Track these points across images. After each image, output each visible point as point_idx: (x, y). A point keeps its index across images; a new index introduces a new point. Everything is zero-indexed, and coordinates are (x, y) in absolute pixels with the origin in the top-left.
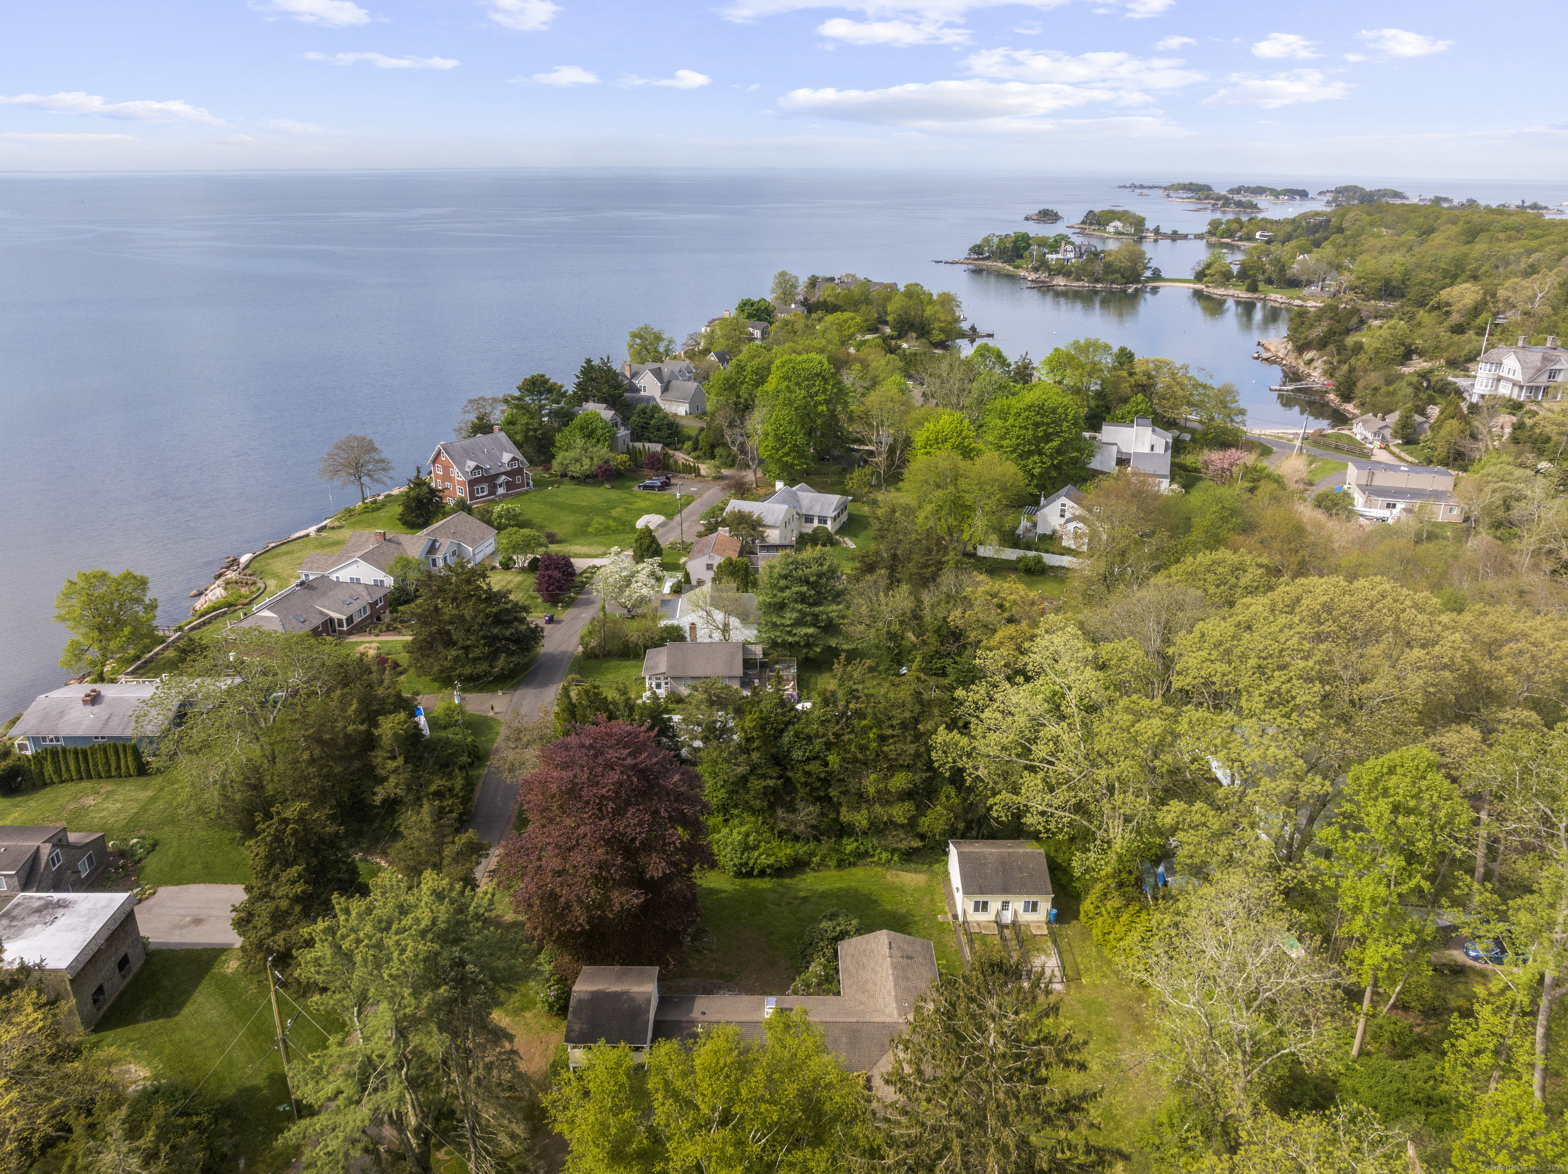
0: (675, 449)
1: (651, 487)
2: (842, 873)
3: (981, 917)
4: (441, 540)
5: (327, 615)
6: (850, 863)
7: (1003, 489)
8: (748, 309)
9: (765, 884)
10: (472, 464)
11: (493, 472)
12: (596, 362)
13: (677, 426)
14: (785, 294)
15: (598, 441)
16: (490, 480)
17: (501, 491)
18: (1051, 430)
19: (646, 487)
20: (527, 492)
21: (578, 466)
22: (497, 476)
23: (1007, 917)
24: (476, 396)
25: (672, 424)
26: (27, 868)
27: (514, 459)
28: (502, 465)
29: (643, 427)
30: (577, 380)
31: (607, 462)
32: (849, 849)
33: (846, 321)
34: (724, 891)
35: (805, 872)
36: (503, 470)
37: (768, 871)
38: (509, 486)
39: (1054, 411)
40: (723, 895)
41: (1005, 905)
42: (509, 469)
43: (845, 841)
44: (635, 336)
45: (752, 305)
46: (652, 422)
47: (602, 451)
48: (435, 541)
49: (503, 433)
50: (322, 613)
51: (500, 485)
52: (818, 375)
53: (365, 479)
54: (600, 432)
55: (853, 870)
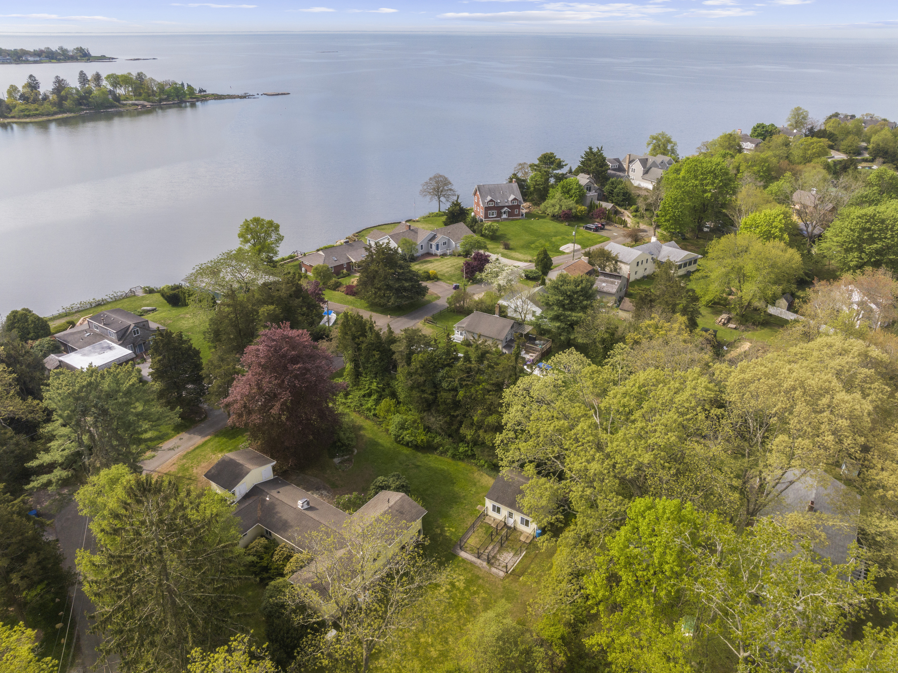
0: (626, 209)
1: (590, 229)
2: (453, 462)
3: (494, 515)
4: (438, 235)
5: (350, 260)
6: (460, 459)
7: (773, 266)
8: (759, 130)
9: (406, 451)
10: (489, 198)
11: (500, 205)
12: (595, 150)
13: (630, 195)
14: (796, 123)
15: (571, 197)
16: (499, 209)
17: (504, 216)
18: (876, 236)
19: (587, 228)
20: (520, 219)
21: (552, 209)
22: (503, 207)
23: (511, 522)
24: (522, 162)
25: (627, 193)
26: (123, 331)
27: (515, 199)
28: (508, 202)
29: (610, 193)
30: (581, 159)
31: (571, 209)
32: (461, 450)
33: (812, 143)
34: (383, 446)
35: (433, 453)
36: (507, 204)
37: (410, 444)
38: (510, 214)
39: (883, 221)
40: (380, 448)
41: (511, 515)
42: (511, 204)
43: (460, 445)
44: (654, 138)
45: (763, 127)
46: (615, 190)
47: (570, 203)
48: (435, 235)
49: (516, 184)
50: (348, 258)
51: (505, 213)
52: (710, 172)
53: (442, 199)
54: (573, 191)
55: (460, 463)
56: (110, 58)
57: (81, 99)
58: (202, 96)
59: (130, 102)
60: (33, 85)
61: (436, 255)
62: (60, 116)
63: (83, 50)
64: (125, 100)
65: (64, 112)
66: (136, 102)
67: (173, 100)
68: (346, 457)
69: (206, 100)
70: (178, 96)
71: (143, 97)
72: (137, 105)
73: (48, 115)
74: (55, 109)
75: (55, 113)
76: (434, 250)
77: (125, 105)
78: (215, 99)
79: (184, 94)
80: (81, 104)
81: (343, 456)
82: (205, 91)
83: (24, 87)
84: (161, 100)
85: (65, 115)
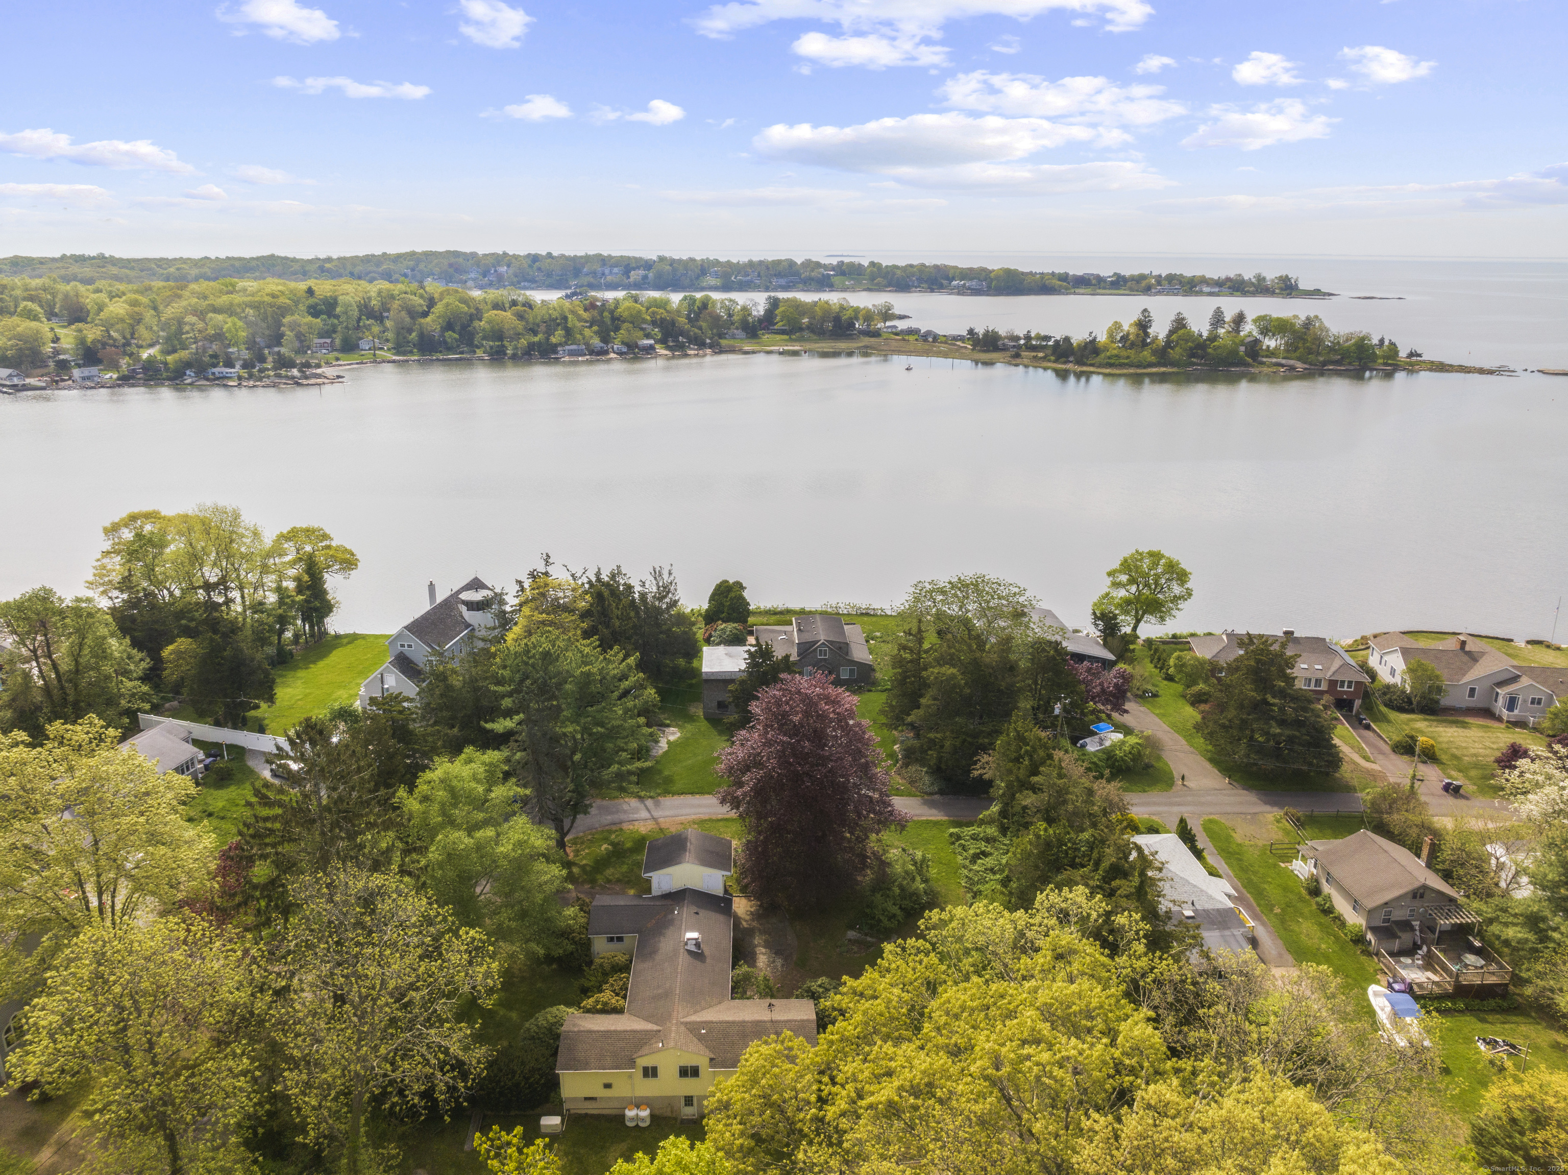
56: (1325, 294)
57: (1195, 348)
58: (1412, 364)
59: (1274, 360)
60: (1143, 325)
61: (1499, 719)
62: (1154, 370)
63: (1289, 280)
64: (1267, 356)
65: (1165, 365)
66: (1284, 361)
67: (1350, 364)
68: (869, 939)
69: (1417, 372)
70: (1360, 359)
71: (1297, 354)
72: (1283, 366)
73: (1138, 366)
74: (1153, 359)
75: (1151, 365)
76: (1500, 706)
77: (1263, 363)
78: (1431, 370)
79: (1374, 357)
80: (1194, 355)
81: (866, 935)
82: (1420, 355)
83: (1131, 325)
84: (1324, 364)
85: (1163, 369)
